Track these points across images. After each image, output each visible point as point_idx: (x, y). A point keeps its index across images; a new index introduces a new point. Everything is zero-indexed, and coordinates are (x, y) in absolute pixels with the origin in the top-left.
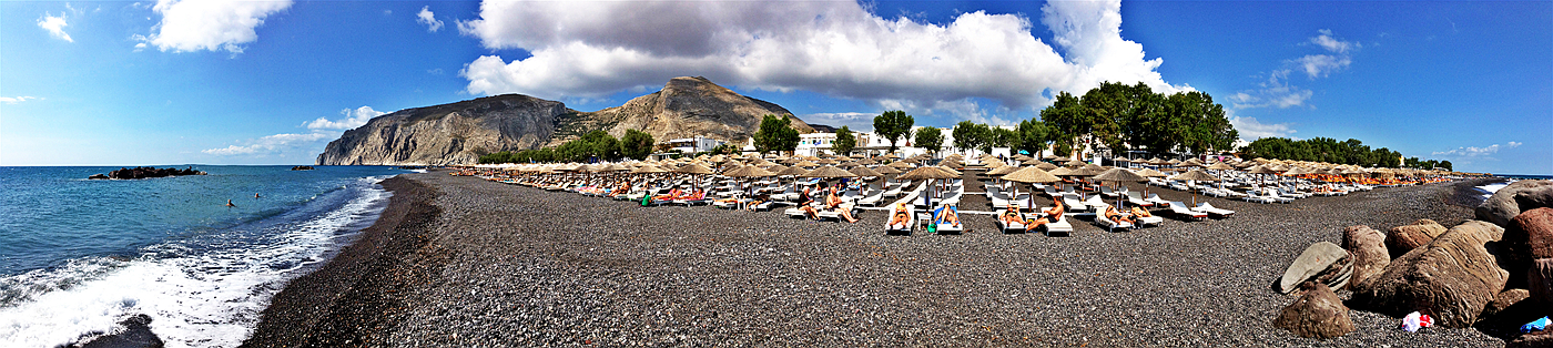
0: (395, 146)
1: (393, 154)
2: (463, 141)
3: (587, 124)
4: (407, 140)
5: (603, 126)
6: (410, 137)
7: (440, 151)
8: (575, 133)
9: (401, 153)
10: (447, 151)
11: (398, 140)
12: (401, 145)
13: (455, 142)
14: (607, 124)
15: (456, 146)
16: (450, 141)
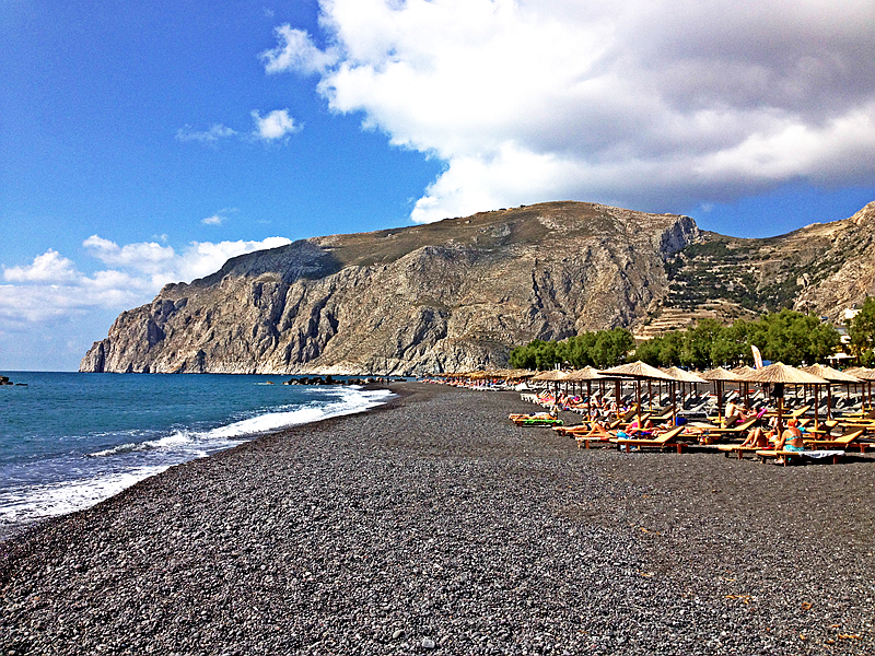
0: (288, 326)
1: (283, 346)
2: (446, 315)
3: (754, 268)
4: (316, 312)
5: (800, 272)
6: (323, 304)
7: (394, 340)
8: (724, 293)
9: (303, 344)
10: (409, 339)
11: (294, 313)
12: (302, 323)
13: (427, 317)
14: (809, 269)
15: (429, 328)
16: (416, 314)
